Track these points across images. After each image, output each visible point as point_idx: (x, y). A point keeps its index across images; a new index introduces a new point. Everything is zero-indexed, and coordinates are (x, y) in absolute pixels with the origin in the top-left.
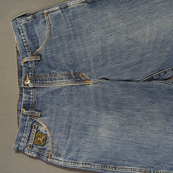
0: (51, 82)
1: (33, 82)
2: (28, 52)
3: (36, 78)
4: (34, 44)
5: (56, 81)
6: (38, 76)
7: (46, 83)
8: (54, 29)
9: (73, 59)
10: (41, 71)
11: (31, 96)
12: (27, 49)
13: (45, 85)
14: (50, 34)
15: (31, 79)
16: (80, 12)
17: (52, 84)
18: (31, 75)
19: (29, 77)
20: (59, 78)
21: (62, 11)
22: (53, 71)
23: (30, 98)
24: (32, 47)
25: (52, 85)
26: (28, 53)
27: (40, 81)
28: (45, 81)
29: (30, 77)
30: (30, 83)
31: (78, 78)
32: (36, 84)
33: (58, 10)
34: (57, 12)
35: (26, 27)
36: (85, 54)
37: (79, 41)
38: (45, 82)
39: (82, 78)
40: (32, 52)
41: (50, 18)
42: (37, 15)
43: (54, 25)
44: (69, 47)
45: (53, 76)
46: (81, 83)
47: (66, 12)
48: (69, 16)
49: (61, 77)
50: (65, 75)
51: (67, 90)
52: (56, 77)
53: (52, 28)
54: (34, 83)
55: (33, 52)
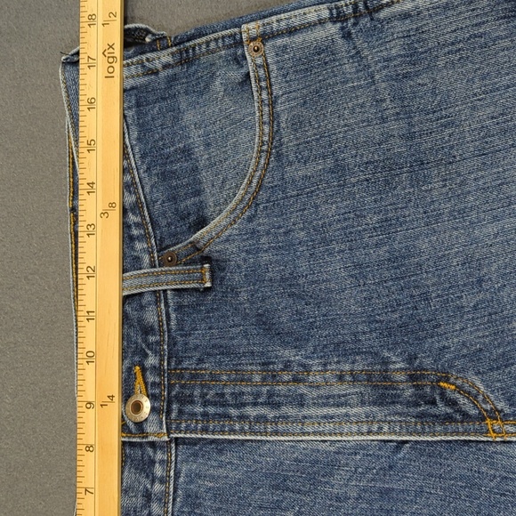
0: (271, 414)
1: (169, 412)
2: (139, 238)
3: (183, 386)
4: (174, 199)
5: (305, 412)
6: (193, 377)
7: (242, 418)
8: (297, 124)
9: (406, 292)
10: (214, 346)
11: (157, 487)
12: (138, 225)
13: (237, 427)
14: (274, 151)
15: (157, 391)
16: (450, 38)
17: (280, 427)
18: (158, 370)
19: (146, 383)
20: (322, 392)
21: (342, 28)
22: (288, 354)
23: (148, 496)
24: (164, 213)
25: (276, 433)
26: (139, 245)
27: (205, 404)
28: (238, 406)
29: (154, 384)
30: (154, 418)
31: (433, 403)
32: (184, 425)
33: (321, 22)
34: (319, 34)
35: (138, 105)
36: (474, 264)
37: (435, 193)
38: (233, 412)
39: (462, 400)
40: (162, 240)
41: (273, 67)
42: (200, 45)
43: (293, 104)
44: (386, 225)
45: (286, 378)
46: (458, 433)
47: (368, 33)
48: (388, 60)
49: (336, 392)
50: (355, 379)
51: (369, 469)
52: (303, 389)
53: (283, 118)
54: (173, 415)
55: (167, 242)
